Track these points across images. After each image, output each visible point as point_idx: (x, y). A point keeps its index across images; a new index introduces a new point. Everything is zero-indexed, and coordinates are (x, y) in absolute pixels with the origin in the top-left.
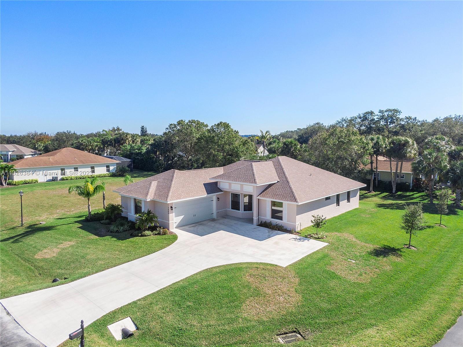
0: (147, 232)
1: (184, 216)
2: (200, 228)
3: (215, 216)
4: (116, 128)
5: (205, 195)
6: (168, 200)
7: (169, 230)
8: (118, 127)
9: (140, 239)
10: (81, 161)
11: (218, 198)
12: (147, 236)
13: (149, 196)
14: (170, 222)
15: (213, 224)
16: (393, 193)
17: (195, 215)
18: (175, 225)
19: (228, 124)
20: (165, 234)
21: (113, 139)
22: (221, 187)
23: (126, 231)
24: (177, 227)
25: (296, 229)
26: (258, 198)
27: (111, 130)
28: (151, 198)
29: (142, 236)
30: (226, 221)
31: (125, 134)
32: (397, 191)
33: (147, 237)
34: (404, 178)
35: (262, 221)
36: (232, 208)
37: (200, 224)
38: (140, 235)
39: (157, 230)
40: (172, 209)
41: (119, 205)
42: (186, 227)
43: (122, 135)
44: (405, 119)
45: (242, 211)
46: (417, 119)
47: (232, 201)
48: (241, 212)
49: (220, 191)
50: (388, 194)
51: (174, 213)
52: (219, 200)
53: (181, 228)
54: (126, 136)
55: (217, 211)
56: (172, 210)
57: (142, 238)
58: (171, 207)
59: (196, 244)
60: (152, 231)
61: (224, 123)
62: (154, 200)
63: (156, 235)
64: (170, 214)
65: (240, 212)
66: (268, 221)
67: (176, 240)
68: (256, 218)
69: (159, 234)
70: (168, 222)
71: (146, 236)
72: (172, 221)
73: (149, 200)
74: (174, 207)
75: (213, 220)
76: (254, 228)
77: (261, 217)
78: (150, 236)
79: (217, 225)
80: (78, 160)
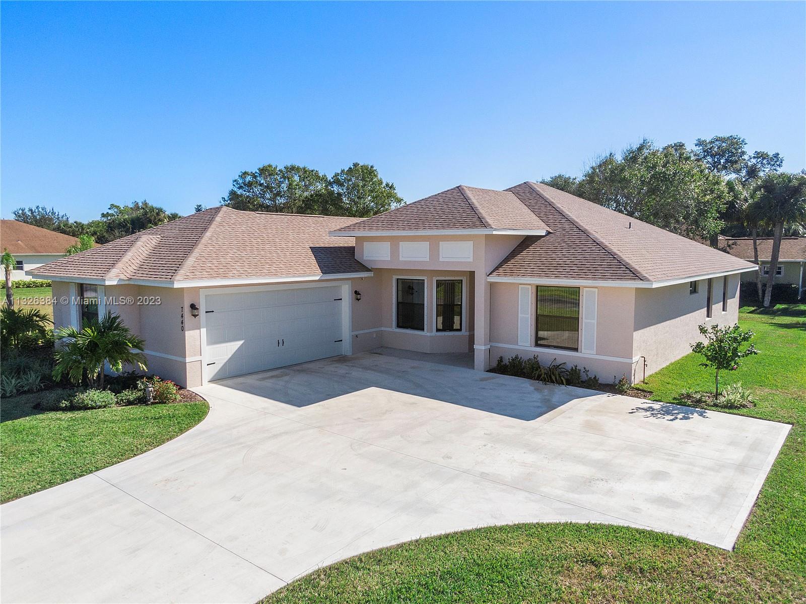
0: (93, 395)
1: (241, 342)
2: (296, 382)
3: (346, 348)
4: (140, 204)
5: (314, 274)
6: (178, 277)
7: (181, 387)
8: (145, 201)
9: (60, 419)
10: (33, 247)
11: (356, 292)
12: (92, 408)
13: (114, 271)
14: (188, 360)
15: (342, 369)
16: (766, 307)
17: (281, 342)
18: (209, 372)
19: (372, 167)
20: (162, 399)
21: (130, 219)
22: (364, 259)
23: (30, 391)
24: (219, 379)
25: (633, 377)
26: (493, 279)
27: (131, 208)
28: (122, 277)
29: (72, 408)
30: (382, 361)
31: (155, 210)
32: (774, 301)
33: (89, 412)
34: (780, 274)
35: (501, 358)
36: (399, 326)
37: (298, 370)
38: (64, 404)
39: (135, 387)
40: (196, 312)
41: (36, 315)
42: (250, 380)
43: (148, 212)
44: (754, 157)
45: (432, 332)
46: (779, 156)
47: (398, 303)
48: (428, 334)
49: (363, 268)
50: (753, 309)
51: (204, 331)
52: (358, 300)
53: (229, 382)
54: (158, 214)
55: (356, 333)
56: (195, 316)
57: (69, 415)
58: (193, 307)
59: (275, 436)
60: (116, 392)
61: (362, 166)
62: (132, 283)
63: (129, 403)
64: (186, 332)
65: (425, 333)
66: (525, 358)
67: (199, 421)
68: (483, 348)
69: (142, 401)
70: (180, 359)
71: (86, 408)
72: (198, 358)
73: (115, 283)
74: (202, 309)
75: (342, 359)
76: (482, 380)
77: (500, 345)
78: (105, 407)
79: (356, 373)
80: (24, 246)
